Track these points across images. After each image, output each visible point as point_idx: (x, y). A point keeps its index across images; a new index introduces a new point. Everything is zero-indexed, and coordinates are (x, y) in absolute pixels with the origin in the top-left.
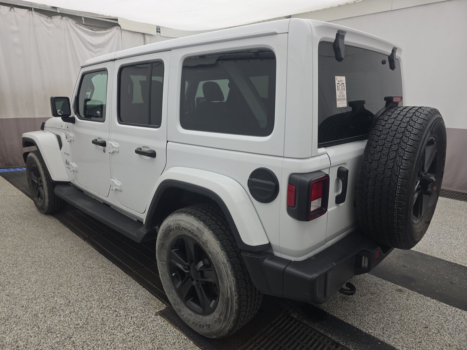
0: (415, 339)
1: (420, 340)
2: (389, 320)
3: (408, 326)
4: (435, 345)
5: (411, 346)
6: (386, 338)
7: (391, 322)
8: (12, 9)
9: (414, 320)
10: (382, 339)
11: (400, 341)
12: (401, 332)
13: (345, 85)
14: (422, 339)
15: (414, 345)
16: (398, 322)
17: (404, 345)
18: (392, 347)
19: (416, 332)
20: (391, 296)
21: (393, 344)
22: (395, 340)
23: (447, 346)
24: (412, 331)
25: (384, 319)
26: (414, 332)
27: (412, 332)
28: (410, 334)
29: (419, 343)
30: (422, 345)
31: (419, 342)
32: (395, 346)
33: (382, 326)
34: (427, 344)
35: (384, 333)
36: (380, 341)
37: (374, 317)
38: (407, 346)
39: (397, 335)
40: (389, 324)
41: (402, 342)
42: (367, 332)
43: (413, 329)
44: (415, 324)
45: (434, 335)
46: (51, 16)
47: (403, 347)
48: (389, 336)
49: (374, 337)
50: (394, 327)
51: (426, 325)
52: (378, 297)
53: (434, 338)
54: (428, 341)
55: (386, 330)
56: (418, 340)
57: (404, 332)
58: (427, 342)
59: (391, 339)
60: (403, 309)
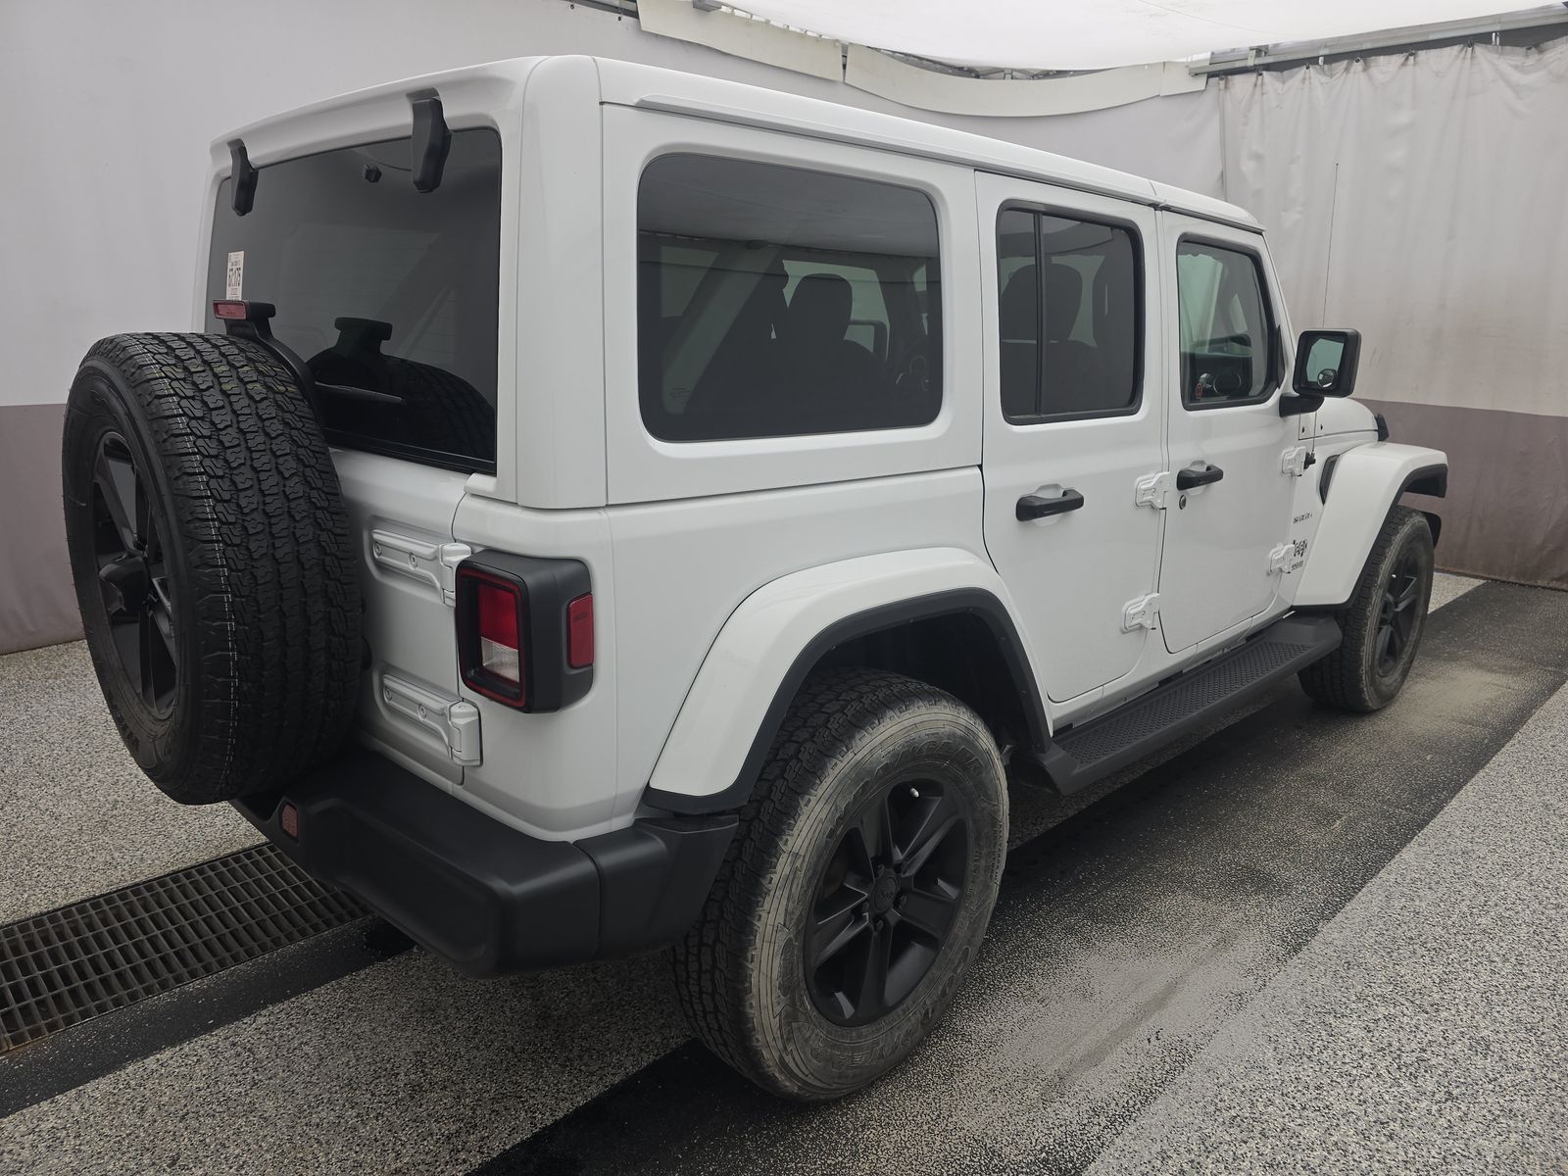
0: (162, 1107)
1: (148, 1117)
2: (270, 1078)
3: (214, 1116)
4: (102, 1143)
5: (149, 1085)
6: (214, 1042)
7: (261, 1081)
8: (1411, 58)
9: (223, 1145)
10: (221, 1032)
11: (182, 1069)
12: (208, 1087)
13: (241, 272)
14: (147, 1125)
15: (148, 1094)
16: (248, 1099)
17: (163, 1071)
18: (181, 1041)
19: (180, 1122)
20: (376, 1140)
21: (187, 1049)
22: (195, 1059)
23: (72, 1170)
24: (191, 1115)
25: (284, 1071)
26: (183, 1118)
27: (187, 1114)
28: (186, 1106)
29: (143, 1107)
30: (131, 1111)
31: (142, 1110)
32: (178, 1048)
33: (263, 1053)
34: (123, 1124)
35: (234, 1044)
36: (216, 1026)
37: (306, 1048)
38: (156, 1075)
39: (204, 1072)
40: (255, 1070)
41: (177, 1070)
42: (264, 1012)
43: (194, 1124)
44: (208, 1140)
45: (132, 1166)
46: (1536, 46)
47: (162, 1065)
48: (214, 1052)
49: (238, 1019)
50: (239, 1078)
51: (184, 1168)
52: (392, 1099)
53: (125, 1158)
54: (127, 1135)
55: (239, 1055)
56: (152, 1110)
57: (202, 1093)
58: (128, 1132)
59: (204, 1053)
60: (290, 1141)
